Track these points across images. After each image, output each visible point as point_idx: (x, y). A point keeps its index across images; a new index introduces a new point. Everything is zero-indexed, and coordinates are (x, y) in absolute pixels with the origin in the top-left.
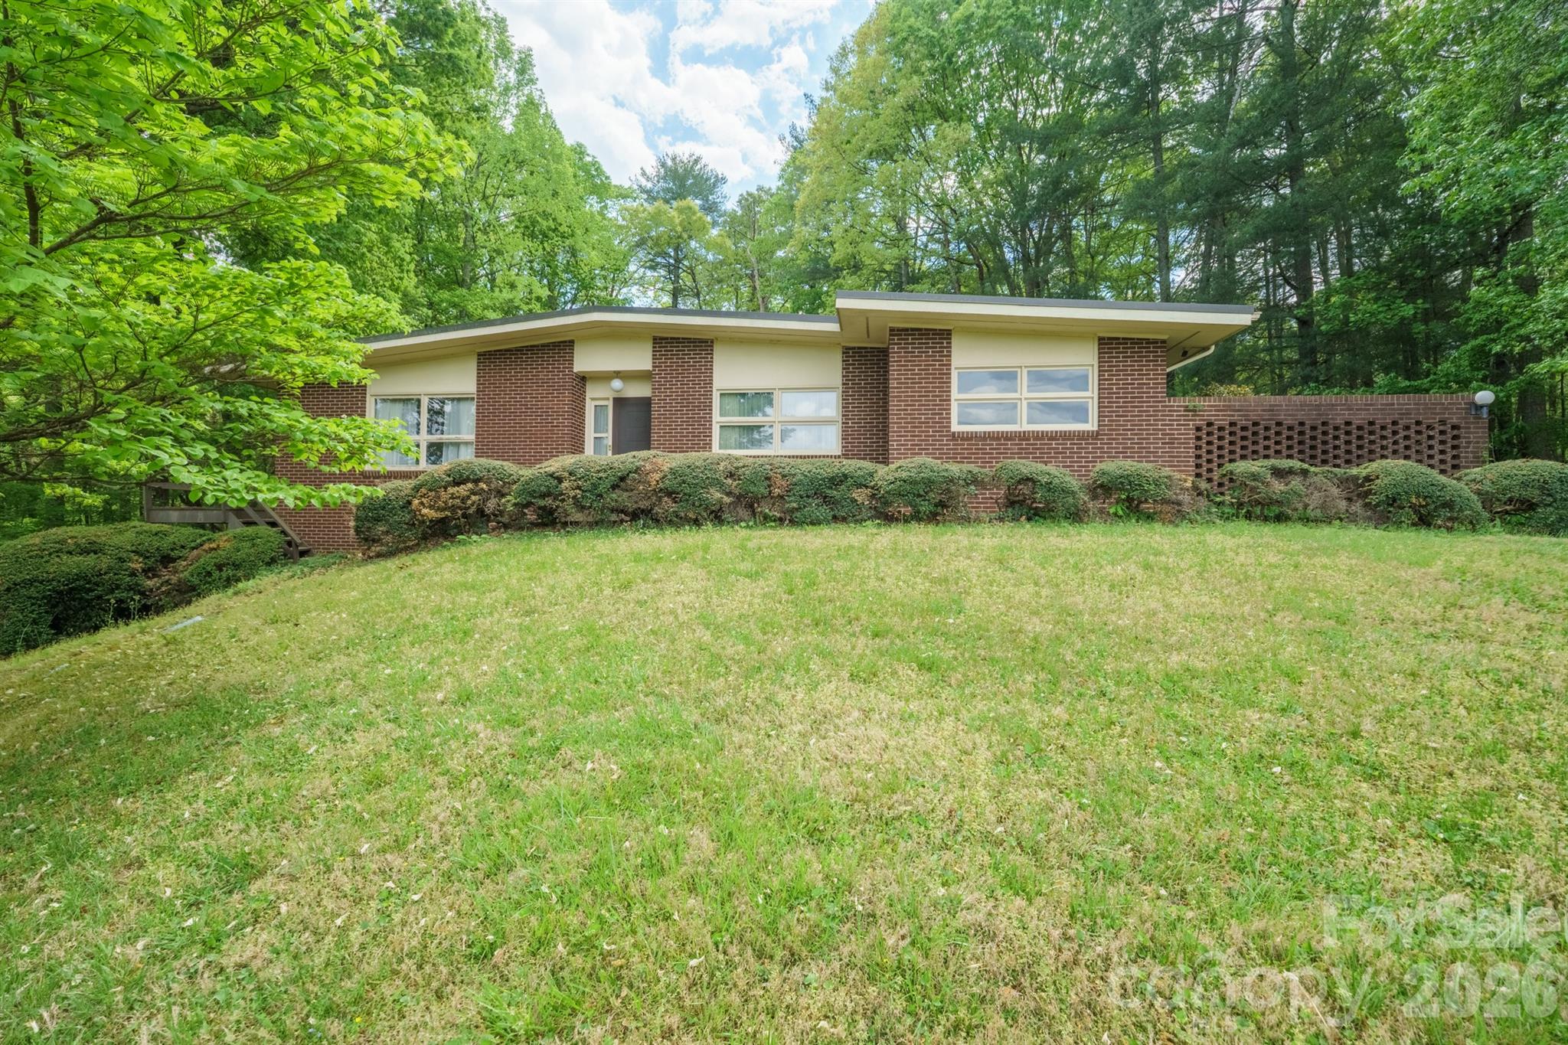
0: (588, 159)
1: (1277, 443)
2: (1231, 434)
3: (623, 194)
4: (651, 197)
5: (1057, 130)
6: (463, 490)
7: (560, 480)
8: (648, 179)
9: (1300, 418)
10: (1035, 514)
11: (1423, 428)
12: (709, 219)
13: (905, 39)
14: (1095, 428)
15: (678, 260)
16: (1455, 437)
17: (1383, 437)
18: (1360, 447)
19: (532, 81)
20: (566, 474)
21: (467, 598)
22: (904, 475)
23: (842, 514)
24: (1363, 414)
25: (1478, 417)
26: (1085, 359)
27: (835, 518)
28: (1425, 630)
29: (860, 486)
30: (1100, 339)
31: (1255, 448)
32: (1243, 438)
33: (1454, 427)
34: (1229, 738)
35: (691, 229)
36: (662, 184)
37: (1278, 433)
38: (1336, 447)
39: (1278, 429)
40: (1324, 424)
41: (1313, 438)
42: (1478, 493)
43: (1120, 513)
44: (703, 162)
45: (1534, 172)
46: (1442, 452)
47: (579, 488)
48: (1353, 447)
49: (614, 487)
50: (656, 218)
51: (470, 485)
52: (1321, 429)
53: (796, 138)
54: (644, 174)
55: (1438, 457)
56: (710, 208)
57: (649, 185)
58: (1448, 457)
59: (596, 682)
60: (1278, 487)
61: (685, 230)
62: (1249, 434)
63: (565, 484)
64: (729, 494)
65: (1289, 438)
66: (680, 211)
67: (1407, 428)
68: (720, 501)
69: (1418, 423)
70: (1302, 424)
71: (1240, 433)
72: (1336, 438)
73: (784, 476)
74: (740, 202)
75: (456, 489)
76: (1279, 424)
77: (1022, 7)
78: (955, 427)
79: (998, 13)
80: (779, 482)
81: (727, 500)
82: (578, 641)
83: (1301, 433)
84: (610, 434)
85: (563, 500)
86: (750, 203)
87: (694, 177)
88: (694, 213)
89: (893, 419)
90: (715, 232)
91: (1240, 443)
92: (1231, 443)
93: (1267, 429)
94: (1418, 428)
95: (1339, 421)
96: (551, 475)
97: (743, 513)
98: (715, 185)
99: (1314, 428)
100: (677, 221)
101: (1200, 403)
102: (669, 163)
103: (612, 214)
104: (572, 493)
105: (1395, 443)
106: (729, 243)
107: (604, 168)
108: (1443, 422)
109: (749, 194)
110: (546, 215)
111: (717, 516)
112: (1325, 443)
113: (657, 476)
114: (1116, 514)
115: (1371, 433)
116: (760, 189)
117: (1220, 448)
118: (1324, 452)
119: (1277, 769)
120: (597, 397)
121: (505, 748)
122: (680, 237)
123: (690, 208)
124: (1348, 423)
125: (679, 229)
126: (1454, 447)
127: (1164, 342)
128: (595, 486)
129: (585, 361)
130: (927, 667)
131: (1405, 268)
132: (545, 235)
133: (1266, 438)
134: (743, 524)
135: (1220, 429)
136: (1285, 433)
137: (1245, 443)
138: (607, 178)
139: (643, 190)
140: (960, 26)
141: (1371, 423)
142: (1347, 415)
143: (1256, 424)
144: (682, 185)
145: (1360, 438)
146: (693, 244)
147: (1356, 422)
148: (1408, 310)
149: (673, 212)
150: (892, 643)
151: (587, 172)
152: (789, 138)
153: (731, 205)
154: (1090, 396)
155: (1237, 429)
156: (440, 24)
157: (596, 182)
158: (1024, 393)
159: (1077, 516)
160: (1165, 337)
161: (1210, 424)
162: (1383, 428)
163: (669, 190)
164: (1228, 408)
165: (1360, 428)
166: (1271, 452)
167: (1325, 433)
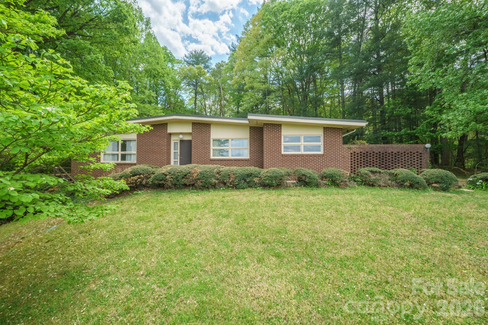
0: (168, 51)
1: (373, 158)
2: (360, 155)
3: (179, 62)
4: (189, 63)
5: (311, 51)
6: (136, 178)
7: (166, 175)
8: (187, 58)
9: (379, 151)
10: (306, 184)
11: (412, 154)
12: (206, 70)
13: (267, 22)
14: (323, 153)
15: (197, 84)
16: (421, 156)
17: (402, 156)
18: (395, 159)
19: (150, 28)
20: (168, 173)
21: (142, 226)
22: (269, 175)
23: (251, 185)
24: (396, 150)
25: (427, 151)
26: (320, 133)
27: (249, 187)
28: (407, 239)
29: (256, 177)
30: (324, 127)
31: (367, 159)
32: (364, 156)
33: (420, 154)
34: (356, 284)
35: (201, 74)
36: (191, 59)
37: (373, 155)
38: (389, 159)
39: (373, 154)
40: (386, 152)
41: (383, 156)
42: (425, 179)
43: (330, 184)
44: (204, 53)
45: (441, 82)
46: (417, 160)
47: (172, 178)
48: (394, 159)
49: (183, 178)
50: (190, 70)
51: (138, 176)
52: (385, 154)
53: (233, 47)
54: (186, 56)
55: (416, 162)
56: (206, 67)
57: (188, 60)
58: (419, 162)
59: (186, 266)
60: (373, 177)
61: (199, 75)
62: (365, 155)
63: (168, 177)
64: (218, 179)
65: (376, 156)
66: (197, 68)
67: (408, 154)
68: (215, 182)
69: (411, 152)
70: (380, 152)
71: (363, 155)
72: (389, 156)
73: (234, 174)
74: (216, 66)
75: (133, 178)
76: (374, 152)
77: (301, 14)
78: (283, 153)
79: (294, 16)
80: (232, 176)
81: (217, 181)
82: (179, 248)
83: (380, 155)
84: (179, 151)
85: (167, 182)
86: (219, 66)
87: (202, 57)
88: (202, 69)
89: (265, 150)
90: (208, 75)
91: (363, 158)
92: (361, 158)
93: (370, 154)
95: (390, 152)
96: (163, 174)
97: (222, 185)
98: (208, 60)
99: (383, 154)
100: (197, 72)
101: (352, 146)
102: (194, 53)
103: (175, 68)
104: (170, 180)
105: (405, 158)
106: (213, 78)
107: (173, 54)
108: (417, 152)
109: (219, 63)
110: (155, 70)
111: (214, 187)
112: (386, 158)
113: (196, 175)
114: (328, 185)
115: (398, 155)
116: (222, 61)
117: (357, 159)
118: (386, 160)
119: (367, 296)
120: (174, 140)
121: (164, 296)
122: (197, 77)
123: (200, 68)
124: (392, 152)
125: (197, 74)
126: (420, 159)
127: (342, 129)
128: (177, 178)
129: (171, 129)
130: (278, 256)
131: (409, 98)
132: (155, 77)
133: (370, 156)
134: (222, 189)
135: (358, 154)
136: (375, 155)
137: (364, 158)
138: (174, 57)
139: (185, 61)
140: (283, 19)
141: (398, 152)
142: (392, 150)
143: (367, 152)
144: (198, 60)
145: (395, 156)
146: (201, 78)
147: (394, 152)
148: (409, 111)
149: (195, 69)
150: (268, 246)
151: (168, 55)
152: (231, 47)
153: (213, 66)
154: (321, 143)
155: (362, 154)
156: (123, 19)
157: (170, 58)
158: (302, 143)
159: (318, 186)
160: (342, 127)
161: (355, 152)
162: (402, 154)
163: (193, 61)
164: (360, 148)
165: (395, 154)
166: (371, 160)
167: (386, 155)
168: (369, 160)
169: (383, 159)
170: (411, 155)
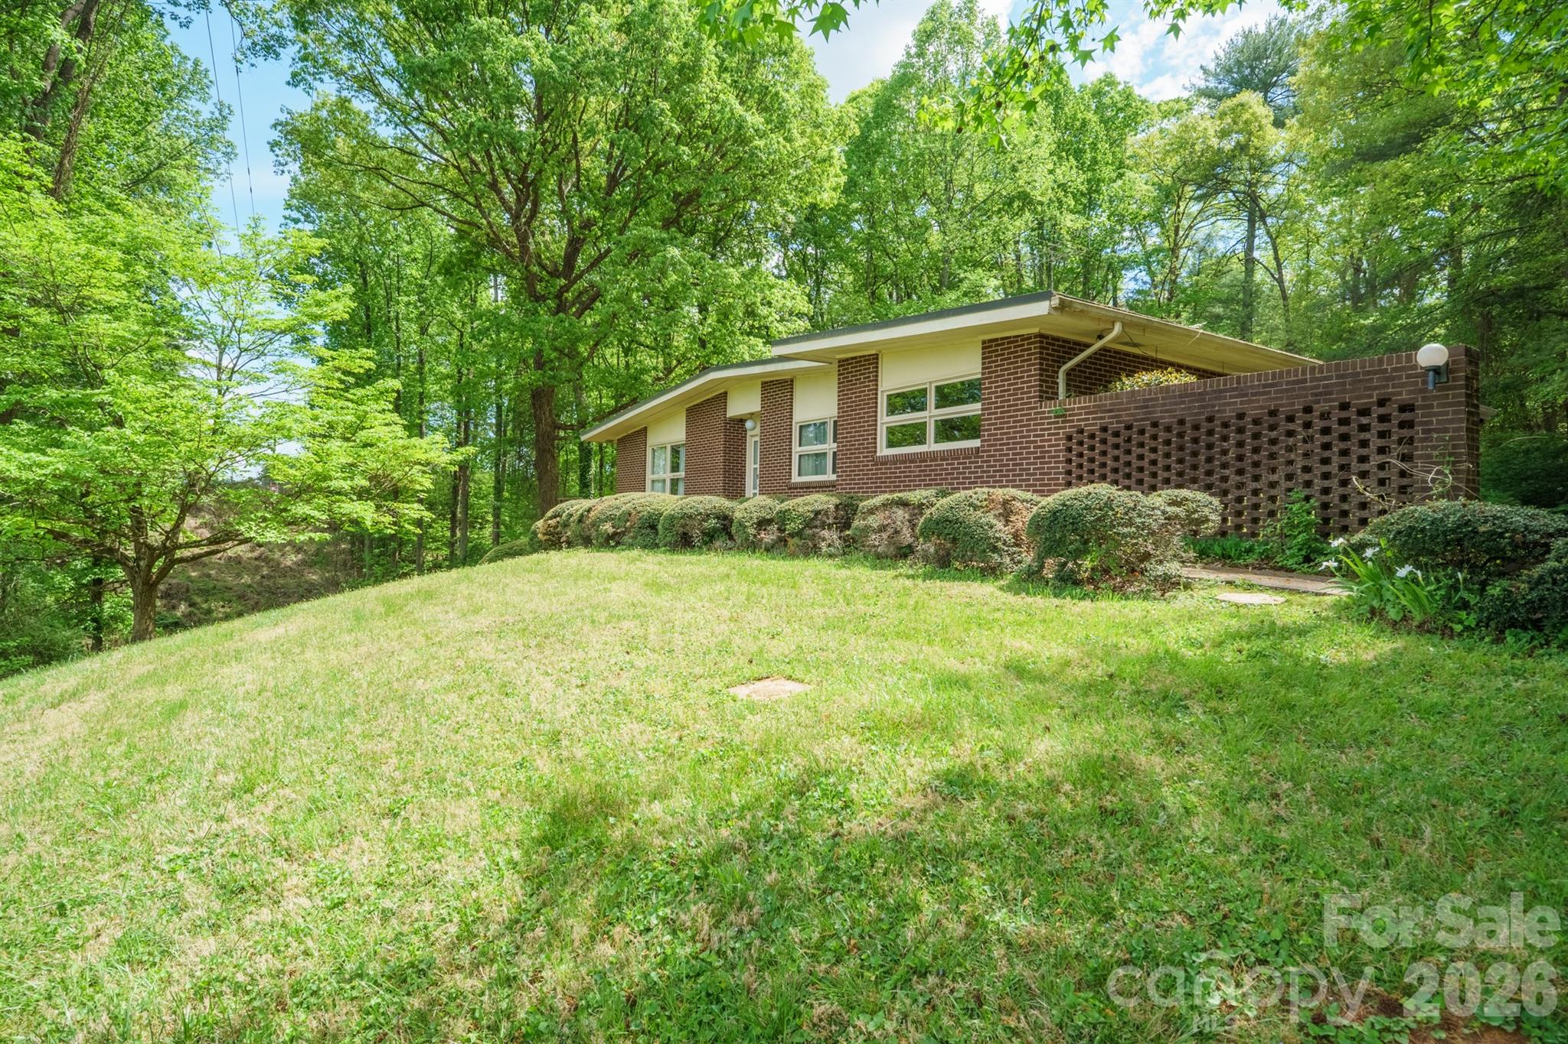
2: (1102, 441)
11: (1352, 413)
16: (1406, 425)
17: (1290, 433)
30: (983, 343)
32: (1116, 447)
33: (1403, 409)
37: (1153, 438)
38: (1225, 452)
39: (1154, 431)
40: (1209, 419)
41: (1195, 441)
46: (1382, 450)
48: (1247, 451)
52: (1205, 426)
55: (1376, 457)
62: (1120, 440)
65: (1167, 442)
67: (1327, 416)
69: (1344, 406)
70: (1183, 422)
71: (1112, 441)
72: (1225, 438)
76: (1155, 425)
78: (881, 451)
83: (1181, 435)
91: (1111, 454)
92: (1104, 454)
93: (1142, 432)
94: (1344, 414)
95: (1229, 413)
99: (1196, 427)
101: (1070, 405)
105: (1309, 439)
108: (1383, 401)
112: (1210, 446)
115: (1273, 428)
117: (1090, 460)
118: (1210, 460)
124: (1241, 416)
126: (1403, 442)
127: (1036, 336)
135: (1091, 436)
137: (1117, 453)
141: (1273, 413)
142: (1240, 403)
143: (1129, 427)
145: (1256, 436)
147: (1253, 413)
155: (1109, 435)
161: (1080, 431)
162: (1290, 419)
164: (1099, 409)
165: (1257, 422)
166: (1145, 463)
167: (1210, 433)
168: (1135, 463)
169: (1195, 454)
170: (1344, 422)
